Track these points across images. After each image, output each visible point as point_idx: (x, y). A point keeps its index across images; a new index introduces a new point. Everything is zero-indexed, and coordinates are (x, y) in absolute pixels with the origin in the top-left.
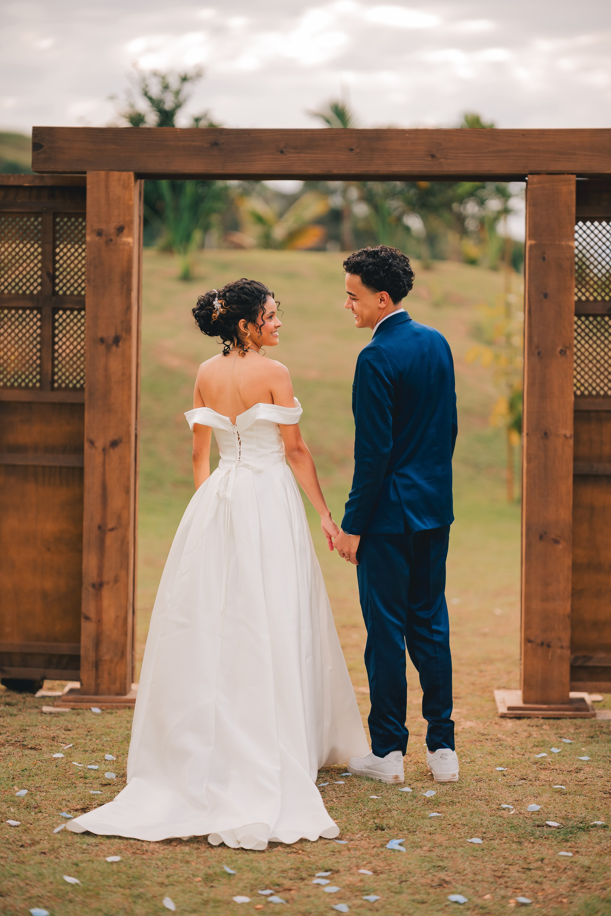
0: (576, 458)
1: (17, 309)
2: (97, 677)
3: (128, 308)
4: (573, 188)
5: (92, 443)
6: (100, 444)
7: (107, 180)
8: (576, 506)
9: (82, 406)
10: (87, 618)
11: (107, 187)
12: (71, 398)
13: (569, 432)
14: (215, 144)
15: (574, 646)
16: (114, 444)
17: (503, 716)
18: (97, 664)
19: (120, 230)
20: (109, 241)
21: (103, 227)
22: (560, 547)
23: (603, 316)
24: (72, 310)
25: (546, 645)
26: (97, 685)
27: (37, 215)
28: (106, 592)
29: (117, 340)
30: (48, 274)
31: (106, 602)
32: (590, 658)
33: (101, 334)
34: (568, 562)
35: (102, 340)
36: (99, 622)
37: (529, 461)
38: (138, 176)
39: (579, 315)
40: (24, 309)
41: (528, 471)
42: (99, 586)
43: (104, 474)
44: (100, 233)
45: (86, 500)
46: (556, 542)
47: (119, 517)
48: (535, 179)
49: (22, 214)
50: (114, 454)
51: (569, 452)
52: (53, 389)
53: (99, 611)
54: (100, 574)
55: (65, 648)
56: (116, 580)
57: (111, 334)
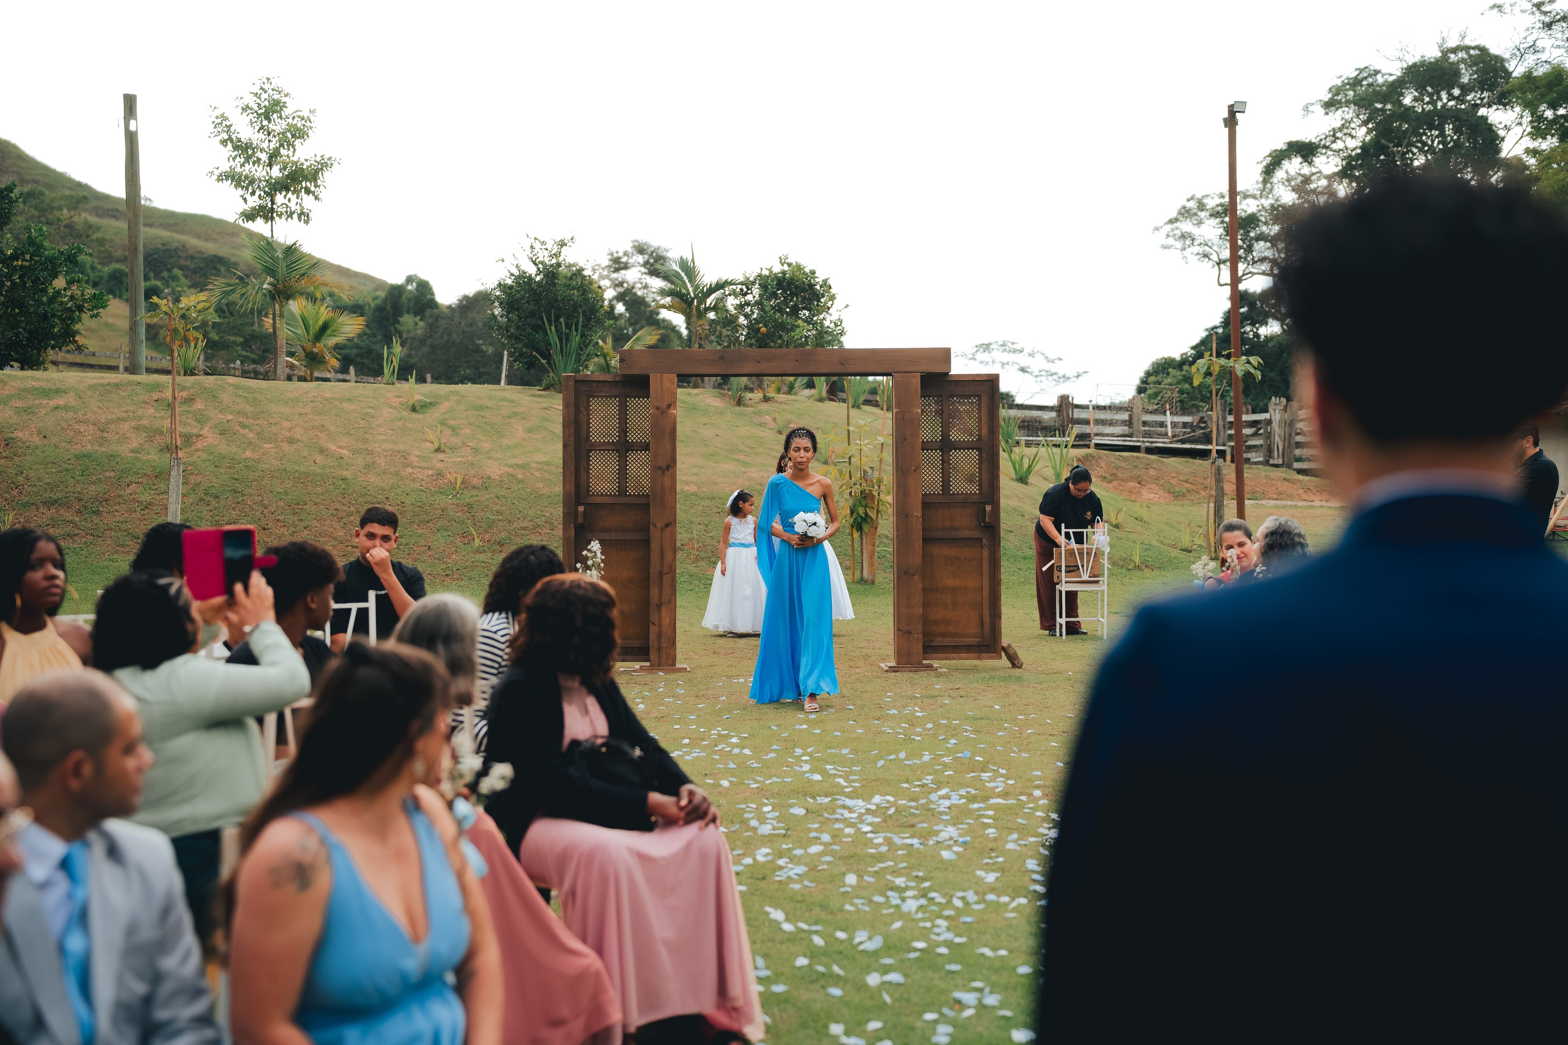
0: (923, 530)
1: (604, 450)
2: (659, 657)
3: (674, 450)
4: (919, 380)
5: (655, 525)
6: (659, 525)
7: (661, 379)
8: (924, 556)
9: (647, 505)
10: (653, 624)
11: (661, 382)
12: (637, 501)
13: (919, 514)
14: (722, 358)
15: (925, 634)
16: (667, 525)
17: (887, 671)
18: (659, 649)
19: (669, 406)
20: (663, 413)
21: (659, 405)
22: (916, 578)
23: (936, 450)
24: (637, 451)
25: (909, 632)
26: (660, 661)
27: (615, 397)
28: (664, 610)
29: (668, 468)
30: (623, 430)
31: (663, 615)
32: (932, 641)
33: (659, 464)
34: (920, 586)
35: (660, 468)
36: (660, 625)
37: (898, 531)
38: (678, 376)
39: (923, 450)
40: (608, 451)
41: (898, 536)
42: (659, 606)
43: (662, 542)
44: (657, 408)
45: (652, 557)
46: (914, 575)
47: (671, 567)
48: (898, 375)
49: (607, 397)
50: (668, 531)
51: (920, 526)
52: (626, 495)
53: (660, 620)
54: (660, 598)
55: (635, 643)
56: (669, 602)
57: (666, 464)
